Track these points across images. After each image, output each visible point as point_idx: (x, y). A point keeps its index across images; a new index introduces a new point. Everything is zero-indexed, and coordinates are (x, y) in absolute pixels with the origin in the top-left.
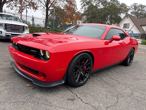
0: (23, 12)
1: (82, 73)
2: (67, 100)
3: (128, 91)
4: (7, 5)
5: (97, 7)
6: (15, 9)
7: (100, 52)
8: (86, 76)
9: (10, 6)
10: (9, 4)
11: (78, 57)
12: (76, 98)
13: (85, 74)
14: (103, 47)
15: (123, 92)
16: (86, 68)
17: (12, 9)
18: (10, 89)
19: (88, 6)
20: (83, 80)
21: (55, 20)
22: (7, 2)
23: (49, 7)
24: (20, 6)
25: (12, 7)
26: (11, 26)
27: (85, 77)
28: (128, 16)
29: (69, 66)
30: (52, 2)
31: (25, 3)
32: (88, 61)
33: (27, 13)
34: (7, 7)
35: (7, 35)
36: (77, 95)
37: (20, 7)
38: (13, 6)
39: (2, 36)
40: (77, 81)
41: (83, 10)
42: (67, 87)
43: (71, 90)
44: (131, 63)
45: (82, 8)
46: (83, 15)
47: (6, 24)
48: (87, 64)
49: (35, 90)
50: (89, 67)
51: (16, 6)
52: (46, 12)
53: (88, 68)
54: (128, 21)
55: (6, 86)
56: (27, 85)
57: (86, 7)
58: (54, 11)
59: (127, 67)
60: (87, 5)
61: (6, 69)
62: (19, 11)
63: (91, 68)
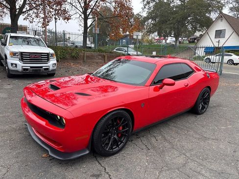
0: (48, 25)
1: (115, 136)
2: (91, 176)
3: (181, 160)
4: (24, 17)
5: (169, 4)
6: (36, 21)
7: (143, 105)
8: (122, 140)
9: (29, 17)
10: (27, 14)
11: (106, 117)
12: (103, 173)
13: (120, 138)
14: (148, 98)
15: (173, 163)
16: (123, 129)
17: (31, 22)
18: (21, 161)
19: (154, 3)
20: (118, 146)
21: (98, 34)
22: (24, 12)
23: (88, 14)
24: (44, 16)
25: (32, 19)
26: (29, 55)
27: (122, 142)
28: (222, 17)
29: (94, 131)
30: (92, 7)
31: (50, 12)
32: (125, 120)
33: (56, 22)
34: (24, 19)
35: (24, 69)
36: (105, 169)
37: (43, 18)
38: (33, 17)
39: (17, 71)
40: (107, 149)
41: (146, 10)
42: (95, 157)
43: (100, 161)
44: (205, 110)
45: (145, 8)
46: (146, 19)
47: (22, 53)
48: (122, 123)
49: (52, 162)
50: (127, 127)
51: (37, 17)
52: (83, 22)
53: (125, 128)
54: (221, 25)
55: (17, 157)
56: (43, 156)
57: (151, 5)
58: (96, 19)
59: (198, 116)
60: (152, 2)
61: (19, 129)
62: (43, 24)
63: (129, 129)
